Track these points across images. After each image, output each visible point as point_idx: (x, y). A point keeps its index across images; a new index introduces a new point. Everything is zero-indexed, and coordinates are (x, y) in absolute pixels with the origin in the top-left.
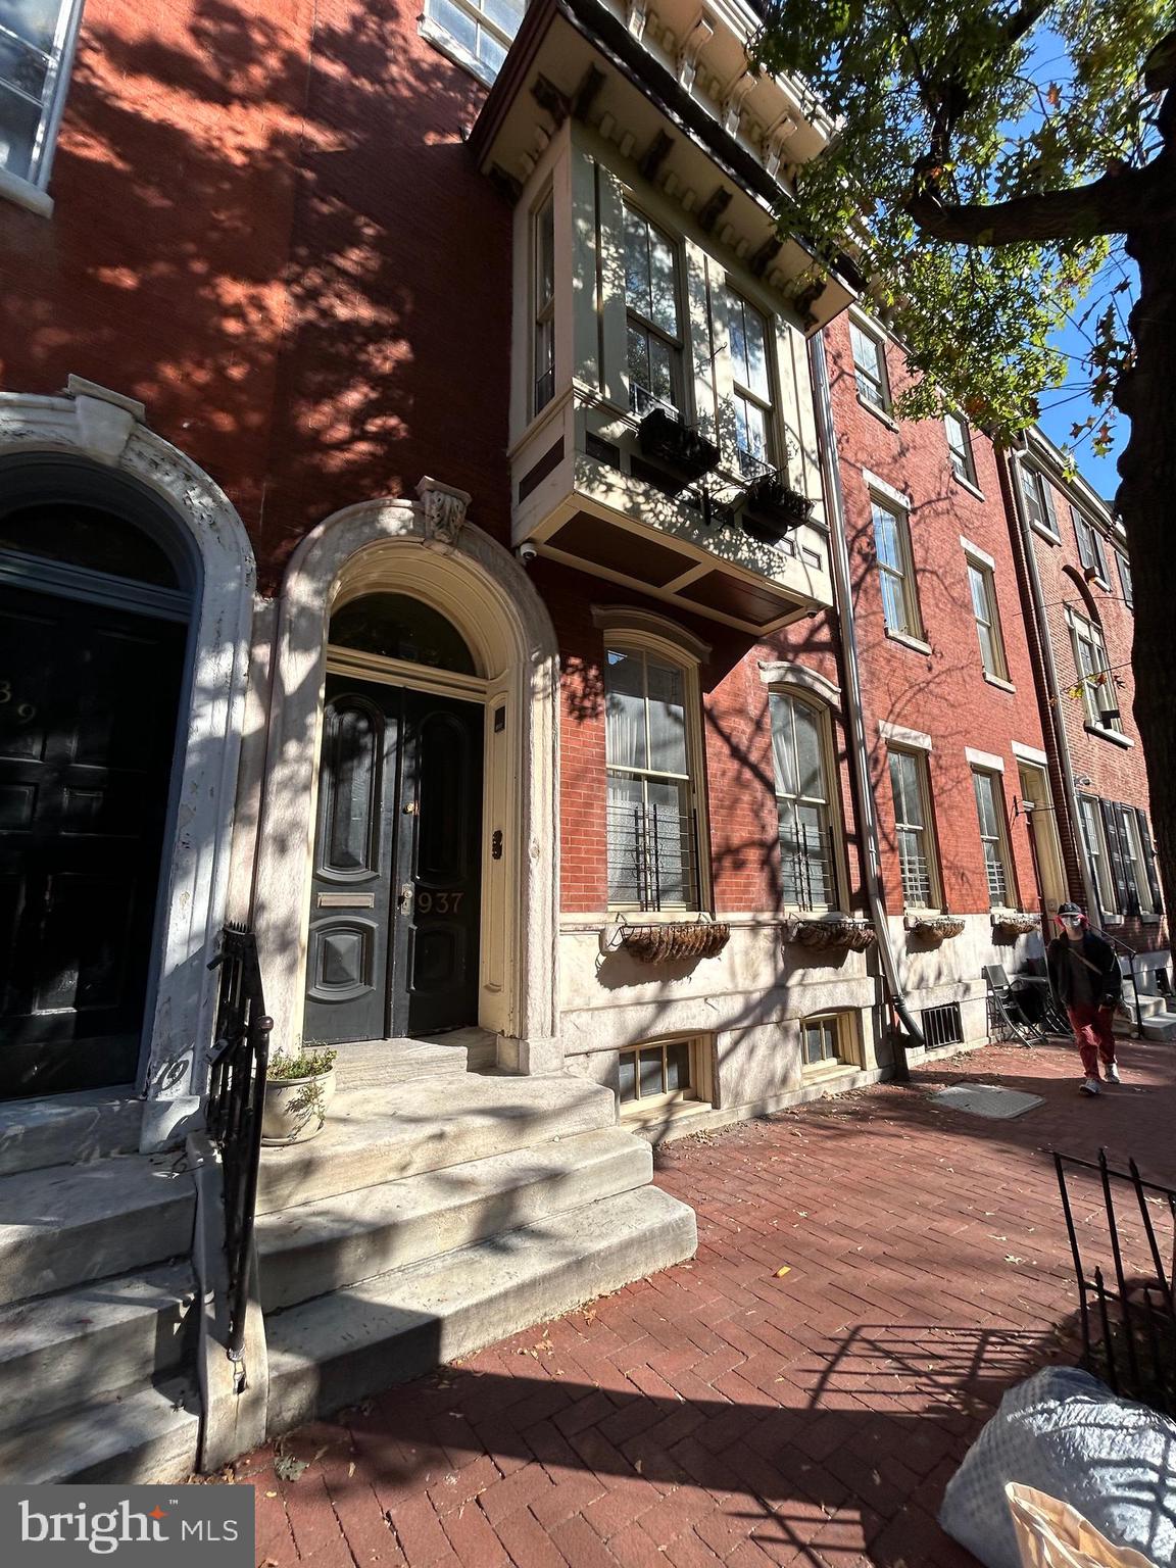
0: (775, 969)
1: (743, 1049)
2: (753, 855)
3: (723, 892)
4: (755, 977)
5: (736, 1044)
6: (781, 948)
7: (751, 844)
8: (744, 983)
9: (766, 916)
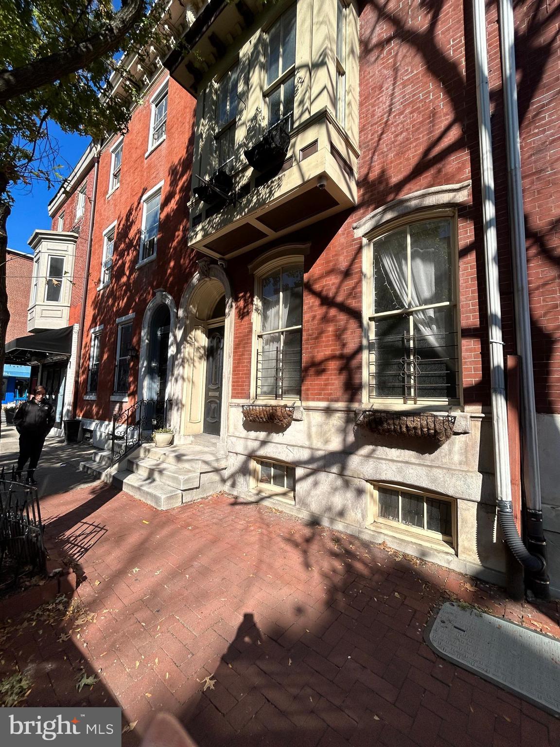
0: (344, 440)
1: (310, 480)
2: (333, 365)
3: (308, 390)
4: (327, 442)
5: (307, 476)
6: (351, 427)
7: (333, 357)
8: (317, 443)
9: (341, 405)
